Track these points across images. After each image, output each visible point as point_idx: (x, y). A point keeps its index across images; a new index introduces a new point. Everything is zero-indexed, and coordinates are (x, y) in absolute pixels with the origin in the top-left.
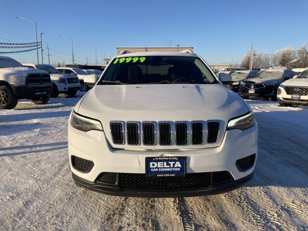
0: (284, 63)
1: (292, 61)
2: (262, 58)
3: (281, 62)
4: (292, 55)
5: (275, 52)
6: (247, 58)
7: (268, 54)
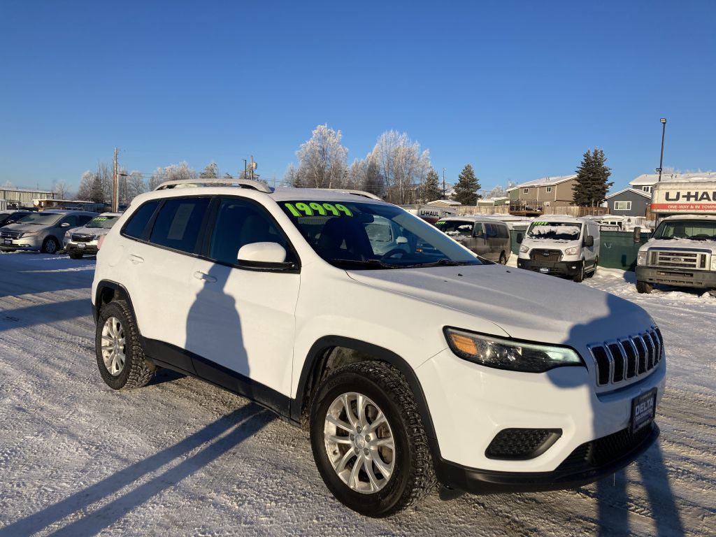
5: (155, 171)
6: (92, 179)
7: (139, 174)
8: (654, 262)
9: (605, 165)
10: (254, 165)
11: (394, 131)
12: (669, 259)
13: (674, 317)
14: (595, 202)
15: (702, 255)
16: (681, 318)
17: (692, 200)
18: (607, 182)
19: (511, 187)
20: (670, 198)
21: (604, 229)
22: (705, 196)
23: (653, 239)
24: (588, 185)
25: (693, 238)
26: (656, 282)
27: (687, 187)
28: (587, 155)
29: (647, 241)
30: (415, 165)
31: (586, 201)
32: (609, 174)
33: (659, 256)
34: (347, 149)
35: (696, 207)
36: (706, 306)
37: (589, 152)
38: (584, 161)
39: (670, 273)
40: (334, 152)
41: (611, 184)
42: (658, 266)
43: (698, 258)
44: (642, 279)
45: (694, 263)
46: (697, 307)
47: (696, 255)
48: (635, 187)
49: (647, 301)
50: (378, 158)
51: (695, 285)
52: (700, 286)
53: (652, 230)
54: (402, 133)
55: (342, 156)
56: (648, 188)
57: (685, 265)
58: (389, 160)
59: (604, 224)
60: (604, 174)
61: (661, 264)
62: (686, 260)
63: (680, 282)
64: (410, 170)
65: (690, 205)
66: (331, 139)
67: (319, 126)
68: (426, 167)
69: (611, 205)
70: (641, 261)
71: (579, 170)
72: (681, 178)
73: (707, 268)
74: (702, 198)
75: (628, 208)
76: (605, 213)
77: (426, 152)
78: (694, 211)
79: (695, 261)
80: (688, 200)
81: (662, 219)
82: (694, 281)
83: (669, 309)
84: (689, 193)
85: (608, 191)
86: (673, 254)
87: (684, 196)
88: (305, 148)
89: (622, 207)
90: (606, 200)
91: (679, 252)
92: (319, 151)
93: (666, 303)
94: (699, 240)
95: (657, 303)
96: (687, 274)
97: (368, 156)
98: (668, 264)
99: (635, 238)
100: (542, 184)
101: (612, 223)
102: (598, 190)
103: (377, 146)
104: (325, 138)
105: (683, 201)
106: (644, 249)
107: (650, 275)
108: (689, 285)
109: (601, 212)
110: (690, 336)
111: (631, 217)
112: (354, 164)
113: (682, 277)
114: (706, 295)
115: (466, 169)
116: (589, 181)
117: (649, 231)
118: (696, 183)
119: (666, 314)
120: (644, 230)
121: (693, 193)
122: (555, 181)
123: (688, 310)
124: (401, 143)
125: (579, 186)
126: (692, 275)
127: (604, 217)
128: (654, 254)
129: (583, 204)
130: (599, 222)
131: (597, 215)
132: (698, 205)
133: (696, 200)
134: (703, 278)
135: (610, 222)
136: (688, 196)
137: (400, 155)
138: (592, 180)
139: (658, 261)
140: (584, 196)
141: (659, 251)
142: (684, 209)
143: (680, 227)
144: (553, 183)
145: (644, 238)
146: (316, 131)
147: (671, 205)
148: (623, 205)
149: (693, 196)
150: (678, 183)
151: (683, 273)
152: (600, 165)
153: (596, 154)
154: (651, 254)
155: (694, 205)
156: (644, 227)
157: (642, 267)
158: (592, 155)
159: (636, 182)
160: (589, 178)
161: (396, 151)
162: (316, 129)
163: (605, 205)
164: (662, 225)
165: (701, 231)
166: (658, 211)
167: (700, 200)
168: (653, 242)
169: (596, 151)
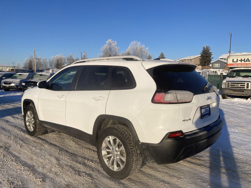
0: (58, 67)
1: (64, 65)
2: (42, 61)
3: (56, 66)
4: (63, 61)
5: (51, 58)
7: (45, 59)
8: (228, 86)
9: (210, 51)
10: (85, 54)
11: (136, 41)
12: (234, 85)
13: (237, 110)
14: (207, 65)
15: (247, 83)
16: (240, 110)
17: (243, 62)
18: (211, 57)
19: (178, 60)
20: (234, 61)
21: (210, 74)
22: (248, 60)
23: (228, 78)
24: (204, 59)
25: (244, 77)
26: (229, 94)
27: (241, 57)
28: (204, 48)
29: (226, 78)
30: (143, 53)
31: (204, 64)
32: (212, 54)
33: (230, 84)
34: (119, 48)
35: (244, 64)
36: (249, 104)
37: (204, 47)
38: (203, 50)
39: (235, 91)
40: (114, 49)
41: (213, 58)
42: (230, 88)
43: (246, 85)
44: (224, 93)
45: (244, 87)
46: (246, 105)
47: (245, 84)
48: (221, 59)
49: (226, 102)
50: (130, 51)
51: (245, 95)
52: (246, 96)
53: (227, 74)
54: (138, 42)
55: (117, 50)
56: (225, 59)
57: (241, 88)
58: (134, 51)
59: (210, 72)
60: (210, 54)
61: (231, 87)
62: (241, 85)
63: (239, 94)
64: (142, 55)
65: (242, 64)
66: (113, 44)
67: (109, 40)
68: (147, 53)
69: (213, 65)
70: (224, 86)
71: (201, 53)
72: (238, 54)
73: (249, 89)
74: (247, 61)
75: (219, 66)
76: (211, 68)
77: (147, 48)
78: (243, 66)
79: (244, 86)
80: (241, 62)
81: (231, 70)
82: (244, 94)
83: (235, 106)
84: (241, 59)
85: (212, 61)
86: (235, 83)
87: (239, 61)
88: (104, 48)
89: (216, 66)
90: (211, 64)
91: (238, 82)
92: (109, 49)
93: (233, 103)
94: (246, 77)
95: (230, 103)
96: (241, 91)
97: (126, 50)
98: (234, 87)
99: (221, 77)
100: (188, 59)
101: (213, 72)
102: (208, 60)
103: (130, 47)
104: (111, 44)
105: (239, 62)
106: (224, 81)
107: (227, 92)
108: (242, 95)
109: (209, 68)
110: (245, 120)
111: (220, 70)
112: (122, 53)
113: (239, 92)
114: (249, 99)
115: (161, 54)
116: (205, 57)
117: (226, 74)
118: (244, 55)
119: (234, 109)
120: (224, 74)
121: (243, 59)
122: (193, 57)
123: (242, 106)
124: (138, 45)
125: (201, 59)
126: (243, 91)
127: (210, 70)
128: (228, 83)
129: (203, 65)
130: (208, 72)
131: (208, 69)
132: (245, 64)
133: (244, 62)
134: (248, 92)
135: (212, 71)
136: (241, 60)
137: (138, 49)
138: (206, 57)
139: (230, 86)
140: (203, 62)
141: (230, 82)
142: (240, 65)
143: (238, 72)
144: (192, 58)
145: (224, 77)
146: (107, 42)
147: (235, 64)
148: (217, 65)
149: (243, 60)
150: (237, 55)
151: (240, 91)
152: (208, 51)
153: (207, 47)
154: (227, 83)
155: (243, 64)
156: (224, 73)
157: (224, 89)
158: (205, 48)
159: (221, 57)
160: (205, 56)
161: (137, 48)
162: (107, 41)
163: (211, 65)
164: (231, 72)
165: (246, 74)
166: (230, 66)
167: (246, 62)
168: (228, 79)
169: (207, 46)
